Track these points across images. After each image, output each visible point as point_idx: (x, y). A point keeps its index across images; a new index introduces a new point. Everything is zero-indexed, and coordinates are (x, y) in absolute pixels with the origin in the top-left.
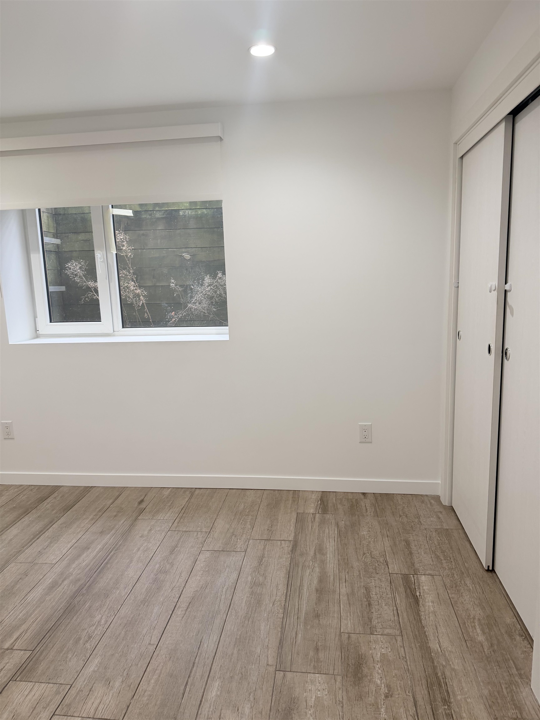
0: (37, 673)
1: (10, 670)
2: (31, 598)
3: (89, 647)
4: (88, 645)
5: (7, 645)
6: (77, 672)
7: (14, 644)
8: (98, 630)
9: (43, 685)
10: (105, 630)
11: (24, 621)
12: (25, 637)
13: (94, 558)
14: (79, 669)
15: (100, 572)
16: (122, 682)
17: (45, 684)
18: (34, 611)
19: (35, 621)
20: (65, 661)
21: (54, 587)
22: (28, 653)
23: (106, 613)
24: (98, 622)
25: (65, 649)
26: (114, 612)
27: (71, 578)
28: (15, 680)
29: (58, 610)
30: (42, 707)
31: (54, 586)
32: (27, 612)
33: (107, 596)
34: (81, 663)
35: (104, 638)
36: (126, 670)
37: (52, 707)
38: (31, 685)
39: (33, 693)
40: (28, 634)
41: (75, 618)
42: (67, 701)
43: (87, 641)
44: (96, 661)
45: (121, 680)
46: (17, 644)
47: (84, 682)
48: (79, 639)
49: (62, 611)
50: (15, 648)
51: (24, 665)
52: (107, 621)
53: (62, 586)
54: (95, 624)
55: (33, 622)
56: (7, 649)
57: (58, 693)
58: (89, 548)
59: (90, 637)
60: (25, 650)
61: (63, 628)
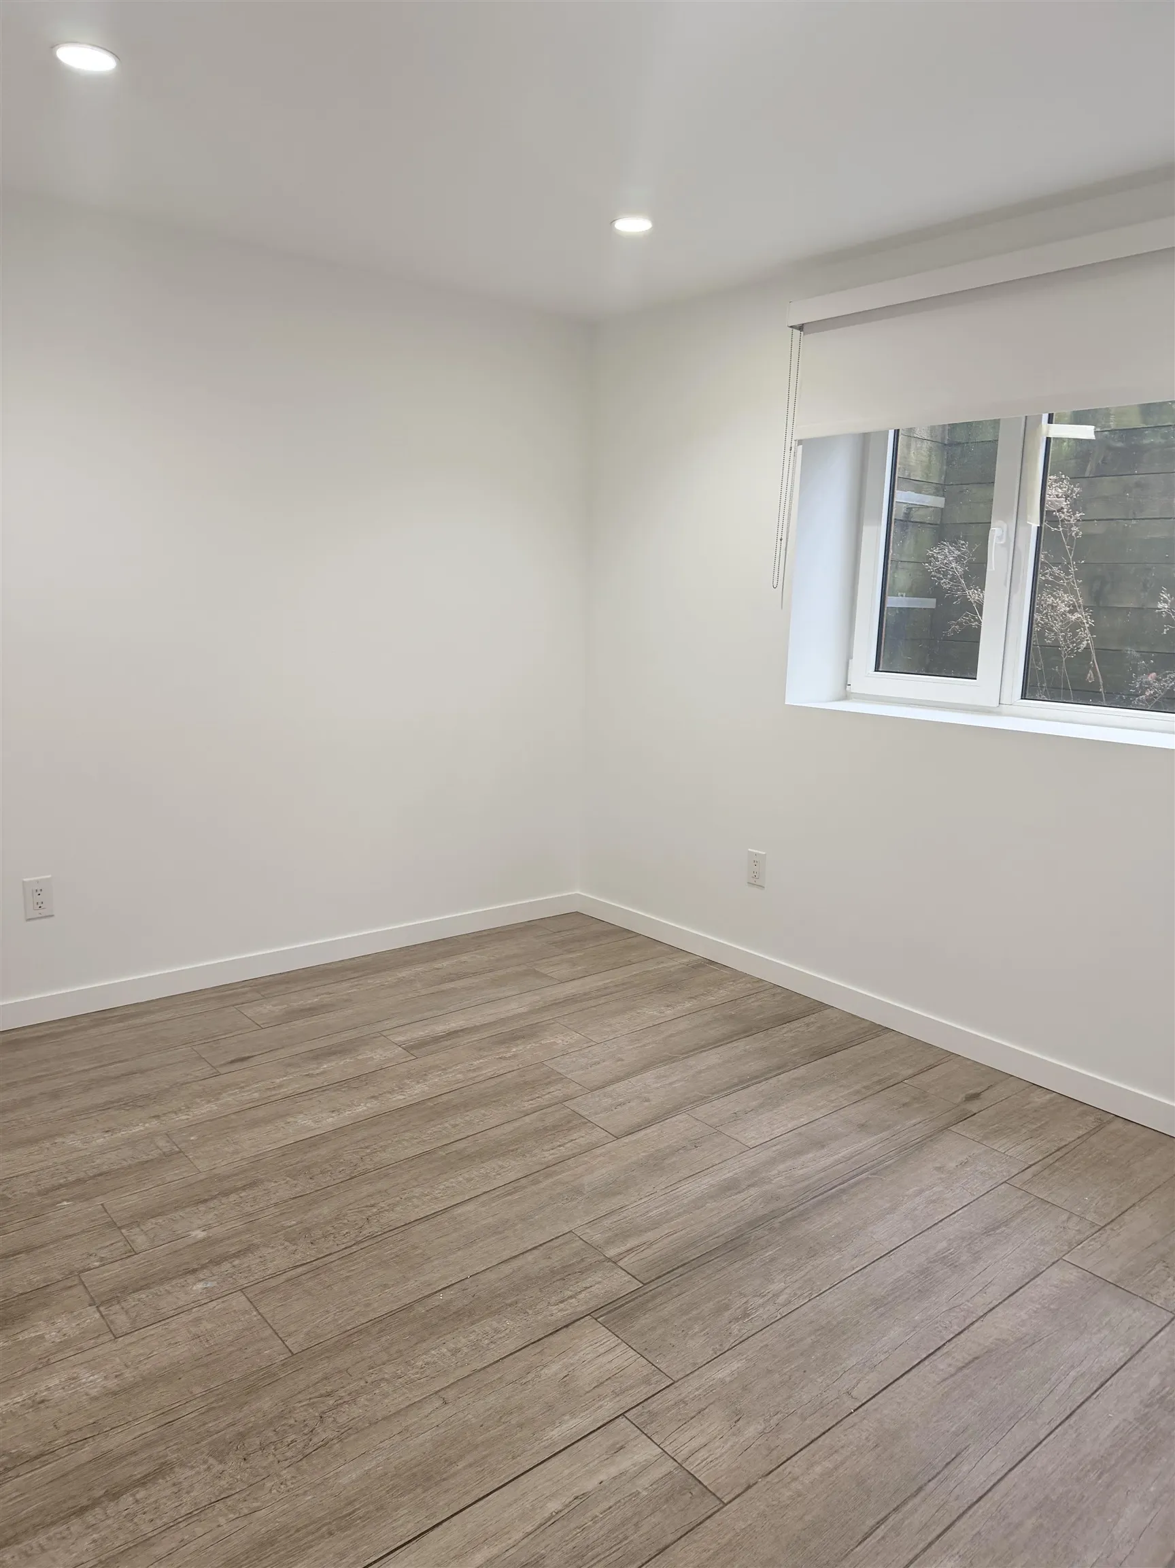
0: (633, 1327)
1: (597, 1296)
2: (684, 1191)
3: (735, 1332)
4: (735, 1328)
5: (612, 1252)
6: (695, 1364)
7: (621, 1257)
8: (766, 1309)
9: (632, 1353)
10: (779, 1317)
11: (656, 1225)
12: (643, 1255)
13: (824, 1170)
14: (700, 1361)
15: (822, 1202)
16: (763, 1433)
17: (635, 1353)
18: (679, 1215)
19: (671, 1235)
20: (684, 1333)
21: (729, 1190)
22: (635, 1285)
23: (797, 1285)
24: (774, 1295)
25: (694, 1312)
26: (810, 1292)
27: (766, 1187)
28: (596, 1319)
29: (716, 1235)
30: (612, 1389)
31: (730, 1187)
32: (667, 1212)
33: (813, 1253)
34: (710, 1353)
35: (769, 1331)
36: (779, 1416)
37: (628, 1401)
38: (614, 1342)
39: (610, 1357)
40: (649, 1252)
41: (737, 1265)
42: (653, 1405)
43: (737, 1319)
44: (736, 1365)
45: (760, 1428)
46: (626, 1259)
47: (697, 1389)
48: (727, 1307)
49: (722, 1240)
50: (620, 1264)
51: (620, 1301)
52: (790, 1302)
53: (743, 1195)
54: (765, 1295)
55: (668, 1235)
56: (609, 1260)
57: (646, 1381)
58: (823, 1147)
59: (746, 1315)
60: (633, 1277)
61: (709, 1272)
